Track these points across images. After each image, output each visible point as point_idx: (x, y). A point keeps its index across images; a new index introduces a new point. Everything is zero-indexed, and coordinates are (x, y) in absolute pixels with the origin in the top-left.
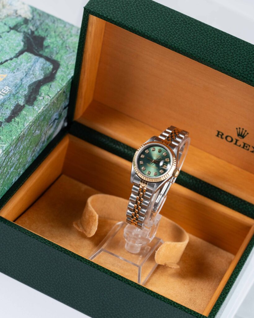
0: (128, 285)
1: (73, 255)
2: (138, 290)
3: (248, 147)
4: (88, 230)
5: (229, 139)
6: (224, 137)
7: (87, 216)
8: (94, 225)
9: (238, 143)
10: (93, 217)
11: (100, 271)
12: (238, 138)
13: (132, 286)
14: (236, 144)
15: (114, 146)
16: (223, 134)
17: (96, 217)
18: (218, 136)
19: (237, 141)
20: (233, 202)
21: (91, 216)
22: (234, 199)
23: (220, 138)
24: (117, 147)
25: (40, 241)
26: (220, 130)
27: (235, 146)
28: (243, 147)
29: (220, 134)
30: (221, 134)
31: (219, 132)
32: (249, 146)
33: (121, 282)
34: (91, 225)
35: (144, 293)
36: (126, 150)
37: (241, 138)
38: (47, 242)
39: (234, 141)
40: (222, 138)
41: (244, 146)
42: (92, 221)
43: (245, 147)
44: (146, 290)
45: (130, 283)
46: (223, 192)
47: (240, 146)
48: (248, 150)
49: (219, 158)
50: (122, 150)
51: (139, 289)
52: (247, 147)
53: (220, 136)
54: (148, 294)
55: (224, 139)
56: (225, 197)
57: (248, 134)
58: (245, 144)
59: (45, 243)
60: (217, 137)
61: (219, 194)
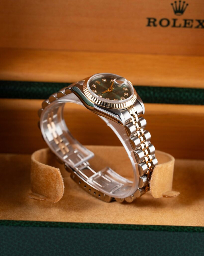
0: (150, 232)
1: (63, 224)
2: (166, 232)
3: (191, 23)
4: (52, 194)
5: (165, 23)
6: (157, 23)
7: (42, 179)
8: (59, 183)
9: (177, 24)
10: (52, 174)
11: (108, 229)
12: (176, 17)
13: (156, 231)
14: (174, 26)
15: (28, 89)
16: (155, 20)
18: (149, 25)
19: (175, 20)
20: (199, 96)
21: (49, 174)
22: (198, 93)
23: (152, 28)
24: (32, 88)
25: (13, 225)
26: (150, 16)
27: (174, 28)
28: (185, 26)
29: (151, 22)
30: (152, 20)
31: (149, 19)
32: (192, 21)
33: (139, 232)
34: (54, 186)
35: (176, 233)
36: (45, 88)
37: (179, 15)
38: (21, 223)
39: (172, 23)
40: (155, 25)
41: (185, 23)
42: (53, 180)
43: (187, 25)
44: (176, 228)
45: (152, 227)
46: (181, 90)
47: (180, 26)
48: (191, 27)
50: (40, 90)
51: (167, 231)
52: (189, 24)
53: (151, 24)
54: (180, 231)
55: (159, 26)
56: (187, 94)
57: (187, 5)
58: (186, 21)
59: (20, 225)
61: (178, 94)
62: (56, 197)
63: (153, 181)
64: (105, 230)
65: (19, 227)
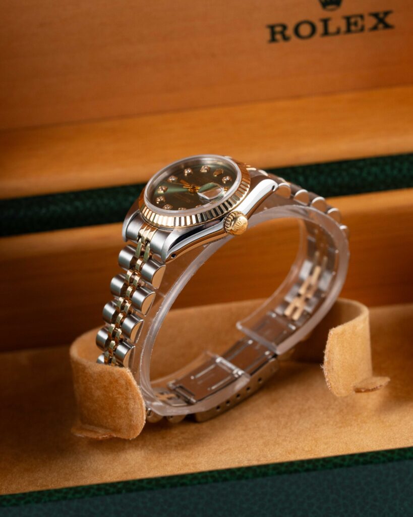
0: (336, 471)
1: (154, 483)
2: (369, 467)
3: (360, 23)
4: (123, 423)
5: (305, 30)
6: (290, 32)
7: (98, 393)
8: (134, 399)
9: (332, 28)
10: (117, 381)
11: (247, 478)
12: (326, 14)
13: (349, 466)
14: (326, 33)
15: (44, 211)
16: (284, 27)
17: (127, 377)
18: (273, 40)
19: (325, 22)
20: (400, 170)
21: (111, 383)
22: (397, 164)
23: (281, 44)
24: (52, 208)
25: (50, 501)
26: (272, 21)
27: (327, 39)
28: (349, 31)
29: (277, 33)
30: (278, 29)
31: (272, 28)
32: (362, 17)
33: (314, 474)
34: (124, 406)
35: (390, 465)
36: (78, 204)
37: (332, 10)
38: (66, 493)
39: (320, 27)
40: (286, 38)
41: (349, 24)
42: (119, 393)
43: (353, 28)
44: (389, 455)
45: (338, 461)
46: (361, 164)
47: (338, 32)
48: (362, 29)
49: (297, 97)
50: (68, 208)
51: (371, 462)
52: (356, 24)
53: (278, 37)
54: (398, 460)
55: (294, 38)
56: (374, 169)
58: (348, 19)
59: (65, 498)
60: (274, 45)
61: (357, 172)
62: (131, 427)
63: (329, 362)
64: (243, 481)
65: (64, 502)
